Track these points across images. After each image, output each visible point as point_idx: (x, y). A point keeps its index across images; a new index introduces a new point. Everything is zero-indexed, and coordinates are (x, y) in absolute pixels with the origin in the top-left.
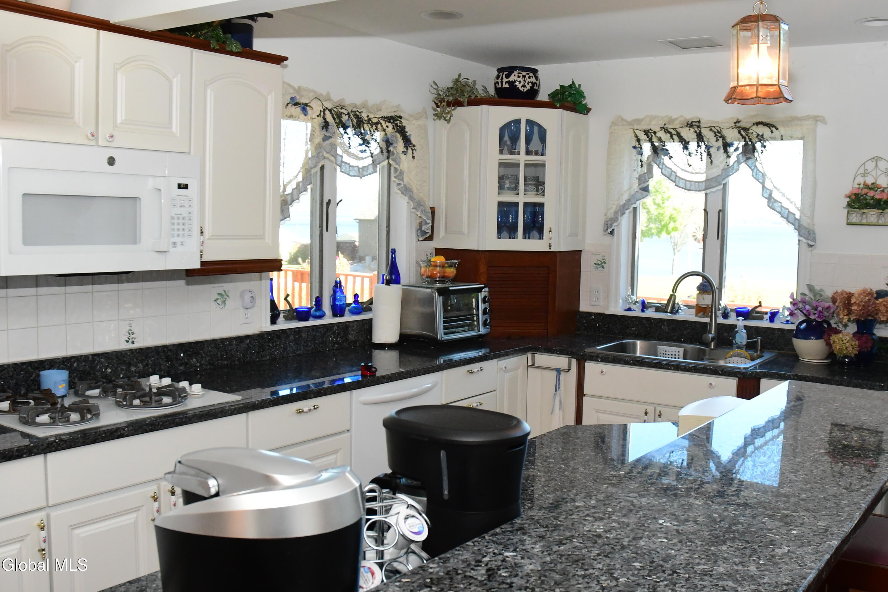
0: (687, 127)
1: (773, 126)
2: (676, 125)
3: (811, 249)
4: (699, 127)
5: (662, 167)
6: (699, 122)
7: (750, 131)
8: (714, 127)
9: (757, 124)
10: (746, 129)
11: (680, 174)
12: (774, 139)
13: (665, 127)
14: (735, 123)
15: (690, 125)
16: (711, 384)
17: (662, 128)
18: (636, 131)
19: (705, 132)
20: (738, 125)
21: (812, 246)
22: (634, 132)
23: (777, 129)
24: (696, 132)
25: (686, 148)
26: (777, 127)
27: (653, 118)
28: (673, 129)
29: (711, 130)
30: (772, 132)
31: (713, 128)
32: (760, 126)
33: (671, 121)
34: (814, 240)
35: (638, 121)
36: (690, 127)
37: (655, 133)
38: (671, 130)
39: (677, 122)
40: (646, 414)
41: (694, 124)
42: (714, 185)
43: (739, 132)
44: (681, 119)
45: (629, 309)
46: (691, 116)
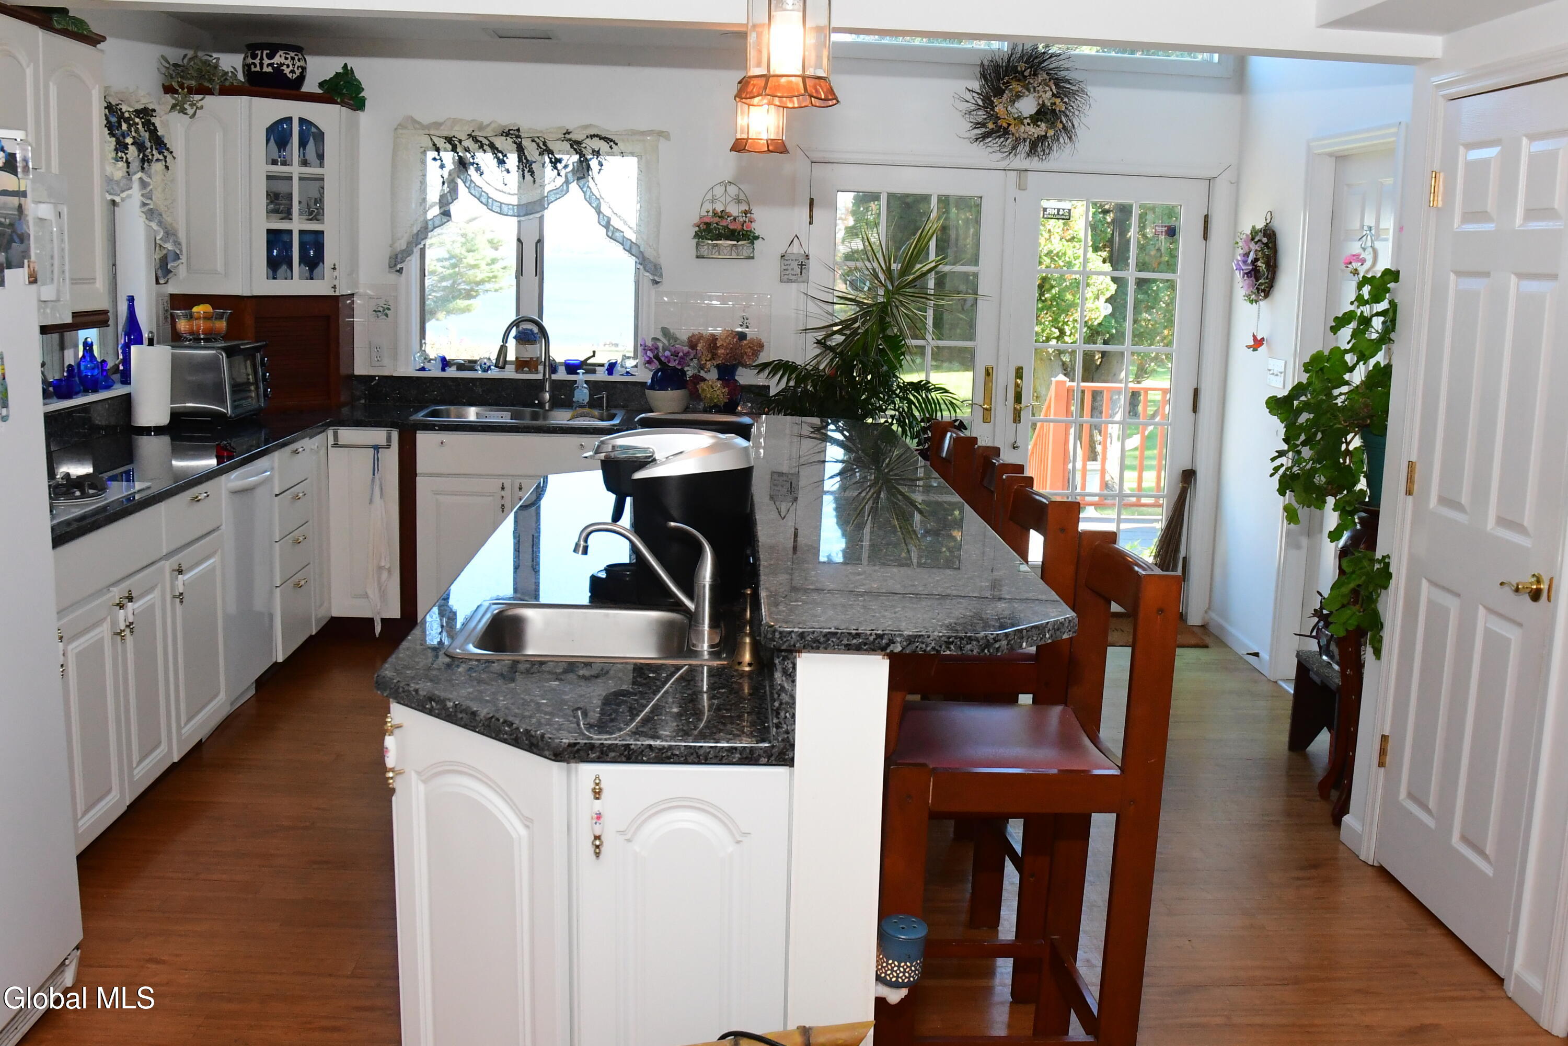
0: (502, 135)
1: (611, 141)
2: (489, 132)
3: (655, 286)
4: (518, 137)
5: (470, 186)
6: (518, 130)
7: (584, 145)
8: (538, 138)
9: (592, 136)
10: (579, 143)
11: (494, 194)
12: (613, 154)
13: (473, 134)
14: (565, 134)
15: (507, 134)
16: (582, 445)
17: (470, 135)
18: (433, 137)
19: (526, 143)
20: (567, 136)
21: (657, 283)
22: (431, 139)
23: (616, 144)
24: (515, 142)
25: (501, 162)
26: (616, 142)
27: (455, 121)
28: (485, 138)
29: (533, 141)
30: (611, 147)
31: (536, 139)
32: (596, 139)
33: (481, 127)
34: (661, 276)
35: (438, 125)
36: (507, 136)
37: (460, 141)
38: (480, 139)
39: (489, 129)
40: (503, 488)
41: (511, 132)
42: (539, 210)
43: (572, 146)
44: (493, 125)
45: (423, 369)
46: (507, 120)
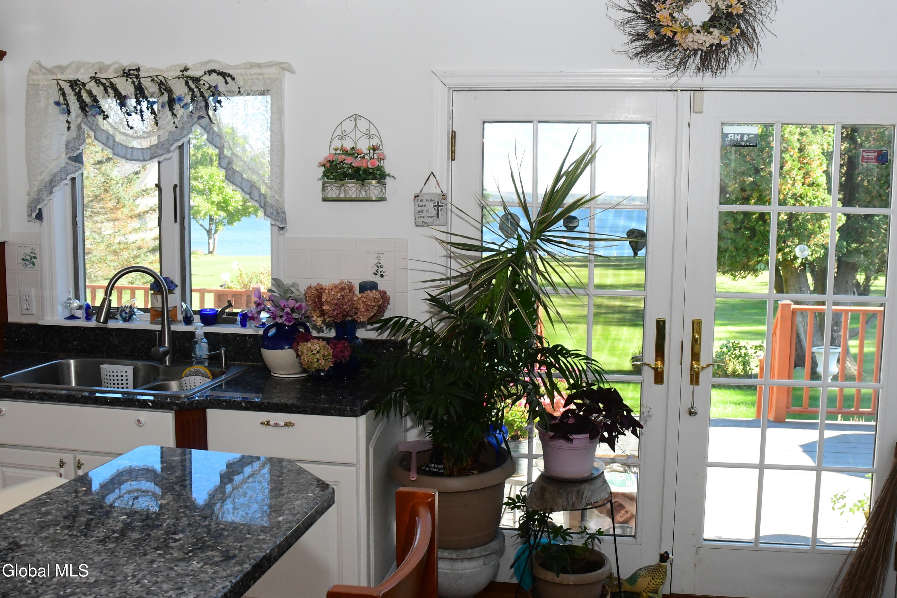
0: (123, 76)
1: (229, 75)
2: (110, 74)
3: (281, 232)
4: (137, 77)
5: (95, 128)
6: (138, 70)
7: (202, 82)
8: (157, 76)
9: (210, 72)
10: (196, 80)
11: (119, 138)
12: (232, 93)
13: (96, 76)
14: (182, 71)
15: (127, 74)
16: (139, 421)
17: (93, 78)
18: (60, 82)
19: (146, 83)
20: (185, 73)
21: (282, 228)
22: (58, 83)
23: (233, 79)
24: (134, 83)
25: (122, 104)
26: (234, 76)
27: (81, 65)
28: (106, 79)
29: (153, 80)
30: (226, 83)
31: (156, 79)
32: (214, 75)
33: (104, 68)
34: (284, 220)
35: (62, 69)
36: (127, 77)
37: (84, 85)
38: (104, 81)
39: (111, 70)
40: (62, 465)
41: (132, 72)
42: (161, 153)
43: (187, 83)
44: (116, 66)
45: (72, 317)
46: (128, 62)
